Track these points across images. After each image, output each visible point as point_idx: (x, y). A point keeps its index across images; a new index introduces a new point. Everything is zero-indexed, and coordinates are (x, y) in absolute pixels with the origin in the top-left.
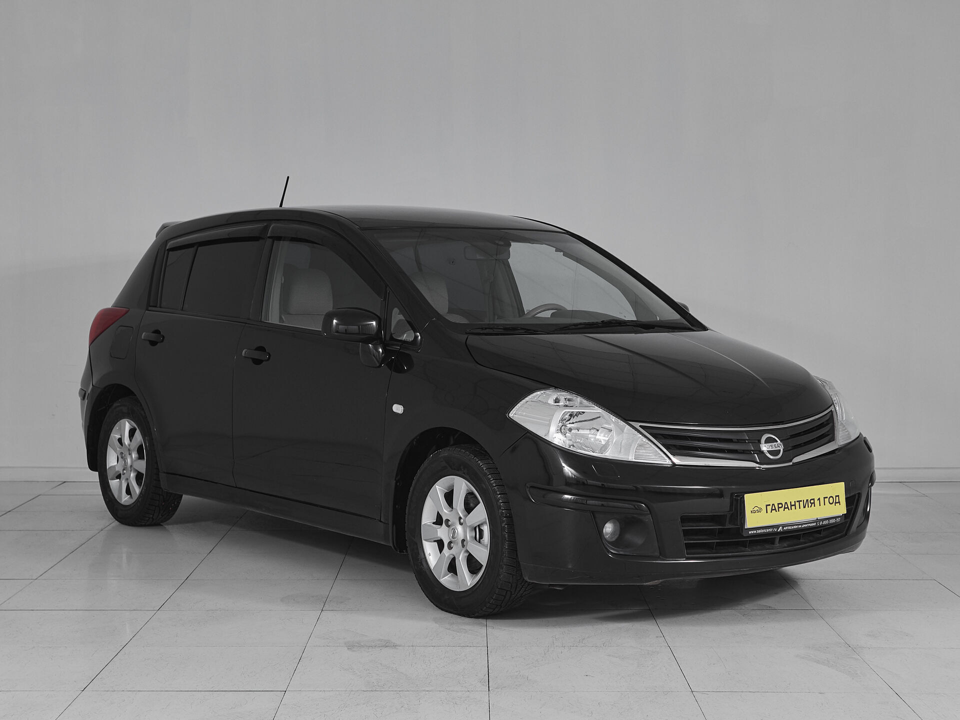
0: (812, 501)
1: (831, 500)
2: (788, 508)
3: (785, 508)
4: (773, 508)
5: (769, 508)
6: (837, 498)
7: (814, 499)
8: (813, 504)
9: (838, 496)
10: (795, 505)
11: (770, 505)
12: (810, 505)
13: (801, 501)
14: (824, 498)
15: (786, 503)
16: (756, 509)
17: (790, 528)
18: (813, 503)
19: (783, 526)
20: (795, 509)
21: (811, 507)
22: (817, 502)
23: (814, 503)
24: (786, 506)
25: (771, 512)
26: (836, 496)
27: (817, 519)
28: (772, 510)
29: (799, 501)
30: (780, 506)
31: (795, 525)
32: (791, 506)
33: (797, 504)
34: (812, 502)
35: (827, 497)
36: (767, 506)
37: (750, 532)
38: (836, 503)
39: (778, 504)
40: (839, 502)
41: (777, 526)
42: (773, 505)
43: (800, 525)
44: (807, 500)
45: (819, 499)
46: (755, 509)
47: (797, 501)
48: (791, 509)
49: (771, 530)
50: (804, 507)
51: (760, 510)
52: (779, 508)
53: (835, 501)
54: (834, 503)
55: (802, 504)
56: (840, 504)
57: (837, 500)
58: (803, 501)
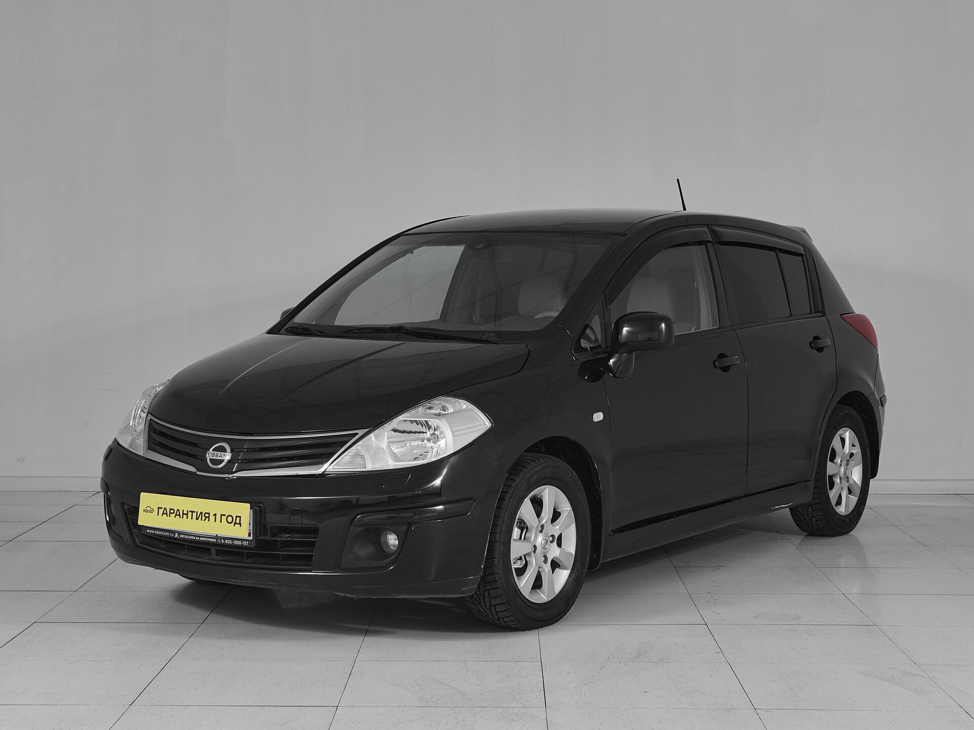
0: (207, 515)
1: (230, 519)
2: (179, 515)
3: (176, 515)
4: (165, 512)
5: (161, 511)
6: (238, 519)
7: (209, 514)
8: (207, 519)
9: (240, 517)
10: (187, 514)
11: (162, 508)
12: (204, 518)
13: (194, 512)
14: (222, 515)
15: (178, 510)
16: (148, 508)
17: (186, 537)
18: (207, 517)
19: (180, 533)
20: (187, 518)
21: (205, 520)
22: (212, 518)
23: (209, 517)
24: (178, 514)
25: (162, 515)
26: (237, 517)
27: (217, 536)
28: (163, 513)
29: (192, 512)
30: (172, 511)
31: (192, 535)
32: (183, 514)
33: (190, 514)
34: (207, 516)
35: (225, 515)
36: (159, 508)
37: (148, 531)
38: (235, 523)
39: (170, 509)
40: (240, 524)
41: (174, 532)
42: (165, 509)
43: (198, 536)
44: (201, 513)
45: (215, 515)
47: (190, 511)
48: (183, 518)
49: (167, 534)
50: (197, 519)
51: (151, 511)
52: (170, 513)
53: (234, 521)
54: (233, 523)
55: (194, 514)
56: (240, 526)
57: (236, 521)
58: (197, 512)
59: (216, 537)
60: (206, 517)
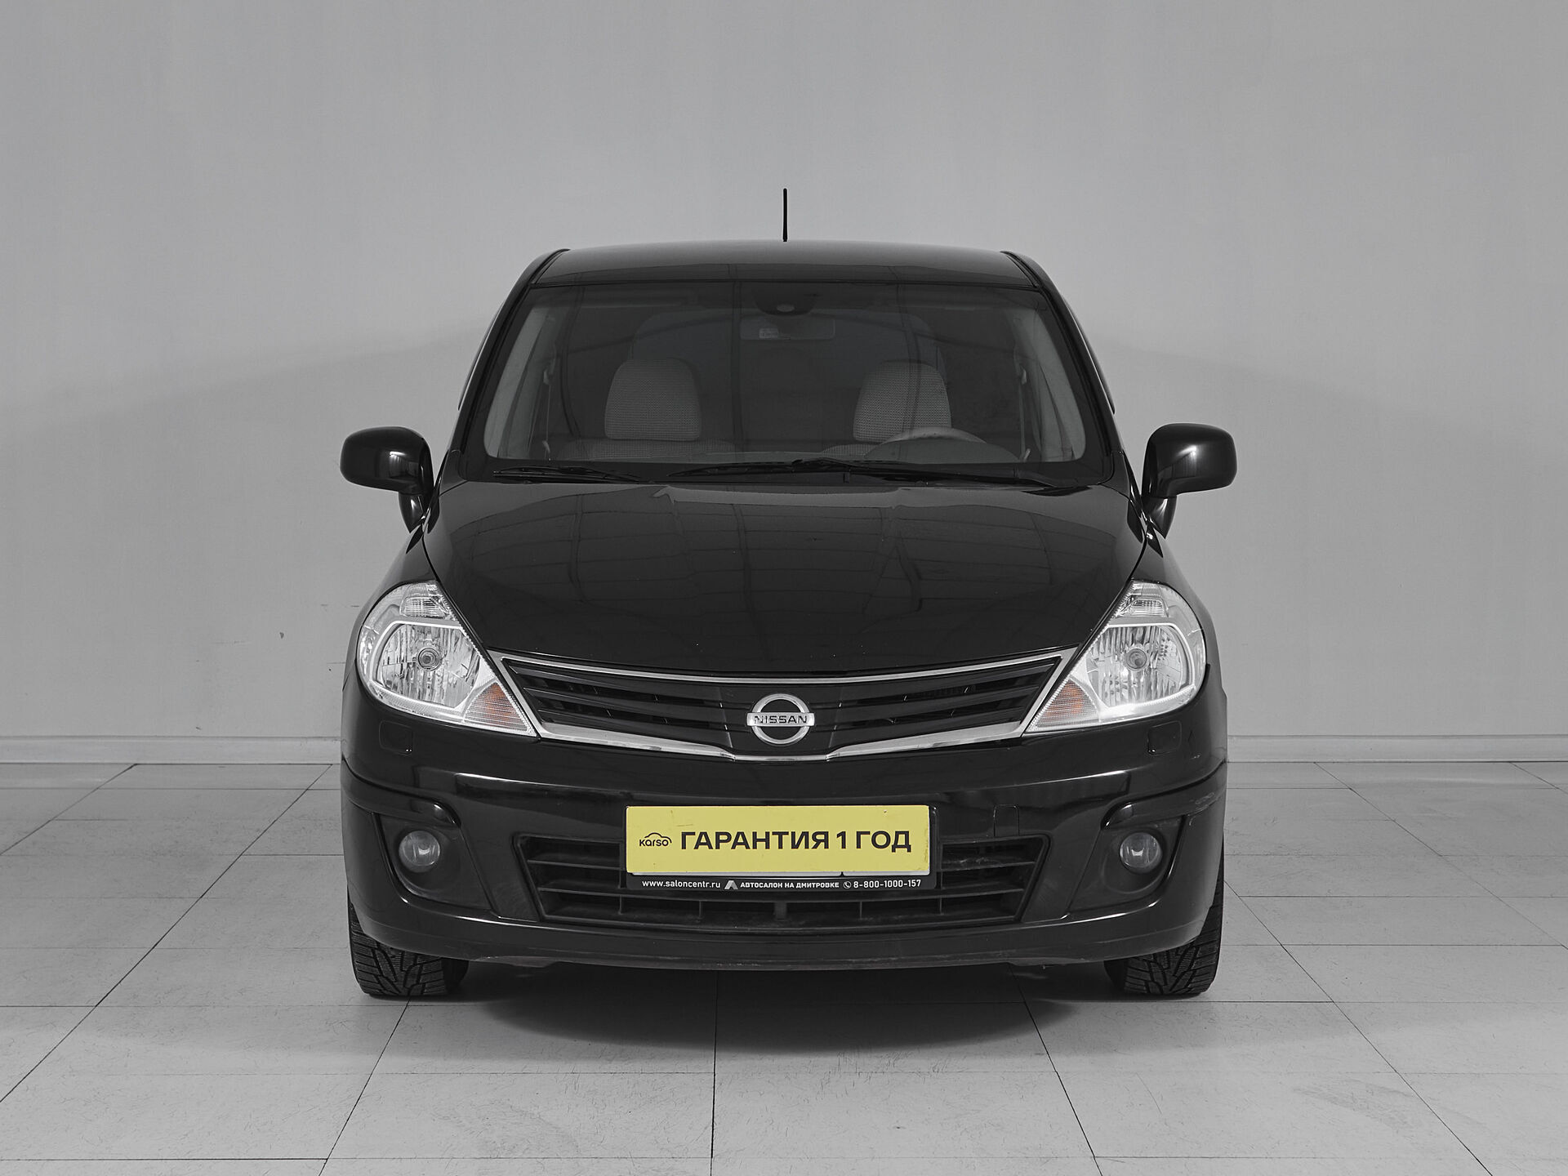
0: (822, 837)
1: (881, 840)
2: (745, 844)
3: (736, 843)
4: (703, 841)
5: (691, 841)
6: (902, 838)
7: (826, 834)
8: (822, 844)
9: (907, 834)
10: (766, 840)
11: (693, 834)
12: (812, 843)
13: (787, 833)
14: (859, 834)
15: (741, 834)
16: (653, 838)
17: (757, 885)
18: (822, 841)
19: (738, 880)
20: (768, 848)
21: (815, 847)
22: (835, 842)
23: (826, 841)
24: (740, 840)
25: (696, 847)
26: (897, 834)
27: (842, 875)
28: (699, 843)
29: (780, 834)
30: (723, 837)
31: (773, 881)
32: (755, 840)
33: (774, 840)
34: (822, 839)
35: (867, 833)
36: (684, 835)
37: (645, 884)
38: (897, 846)
39: (718, 834)
40: (908, 847)
41: (724, 879)
42: (703, 834)
43: (787, 881)
44: (805, 834)
45: (843, 834)
46: (650, 838)
47: (774, 833)
48: (755, 848)
49: (704, 884)
50: (795, 846)
51: (663, 842)
52: (718, 842)
53: (892, 843)
54: (890, 846)
55: (787, 839)
56: (909, 850)
57: (899, 841)
58: (793, 834)
59: (842, 878)
60: (818, 842)
